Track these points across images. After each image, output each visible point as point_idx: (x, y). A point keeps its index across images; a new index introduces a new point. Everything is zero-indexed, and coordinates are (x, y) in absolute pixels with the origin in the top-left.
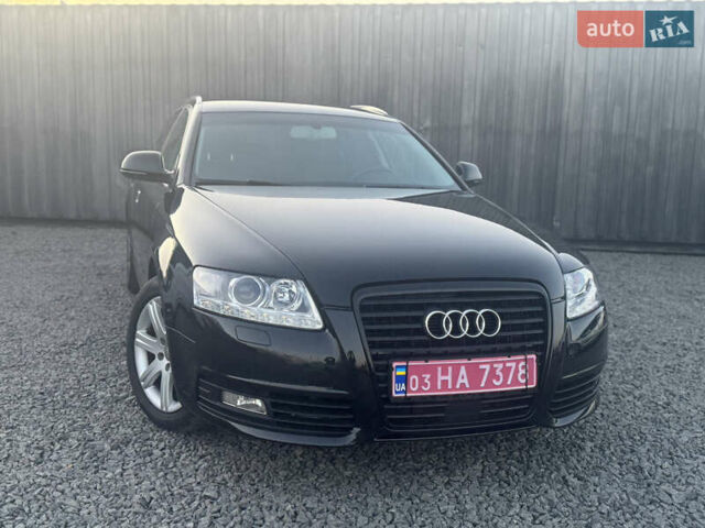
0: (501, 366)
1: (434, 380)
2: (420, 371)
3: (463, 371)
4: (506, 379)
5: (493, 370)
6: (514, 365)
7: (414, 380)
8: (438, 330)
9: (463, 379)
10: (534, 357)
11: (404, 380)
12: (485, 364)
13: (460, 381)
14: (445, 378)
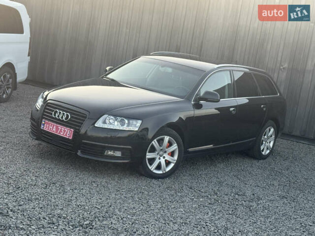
0: (63, 129)
1: (49, 127)
2: (47, 123)
3: (55, 127)
4: (64, 133)
5: (61, 129)
6: (67, 130)
7: (45, 125)
8: (55, 115)
9: (54, 130)
10: (73, 130)
11: (44, 125)
12: (60, 127)
14: (51, 127)
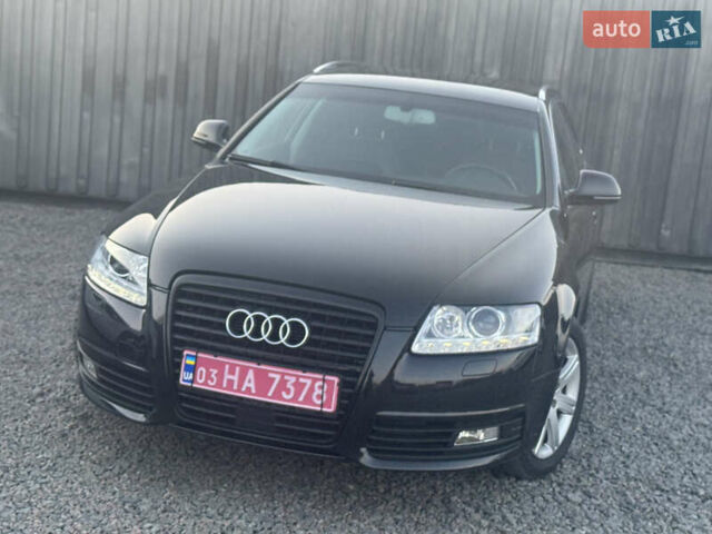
0: (293, 380)
1: (220, 376)
2: (208, 365)
3: (251, 375)
5: (283, 383)
6: (309, 382)
7: (201, 372)
8: (238, 329)
9: (250, 382)
10: (335, 379)
11: (193, 369)
12: (276, 374)
13: (246, 384)
14: (231, 377)
